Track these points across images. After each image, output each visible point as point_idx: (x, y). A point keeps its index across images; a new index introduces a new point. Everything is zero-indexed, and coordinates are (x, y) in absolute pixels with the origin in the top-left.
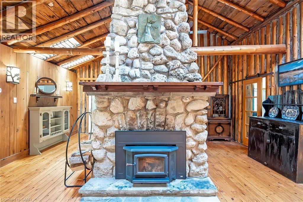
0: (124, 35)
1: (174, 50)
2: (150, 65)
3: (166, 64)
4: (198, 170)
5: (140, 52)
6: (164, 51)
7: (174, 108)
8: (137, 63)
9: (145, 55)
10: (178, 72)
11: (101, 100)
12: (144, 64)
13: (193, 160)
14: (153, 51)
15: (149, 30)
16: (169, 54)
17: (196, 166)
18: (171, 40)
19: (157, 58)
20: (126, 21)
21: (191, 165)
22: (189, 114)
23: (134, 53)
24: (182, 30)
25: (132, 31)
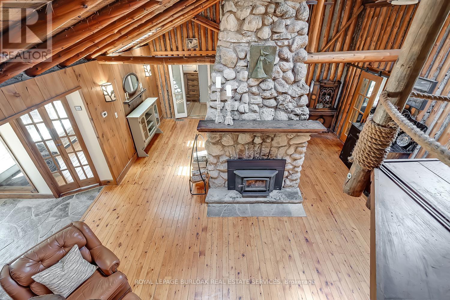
0: (233, 66)
1: (285, 84)
2: (259, 100)
3: (275, 98)
4: (291, 184)
5: (250, 86)
6: (275, 86)
7: (278, 143)
8: (246, 97)
9: (254, 90)
10: (287, 107)
11: (214, 136)
12: (254, 99)
13: (289, 177)
14: (263, 86)
15: (261, 63)
16: (281, 89)
17: (290, 181)
18: (284, 72)
19: (267, 94)
20: (235, 50)
21: (286, 181)
22: (291, 146)
23: (243, 88)
24: (298, 60)
25: (242, 63)
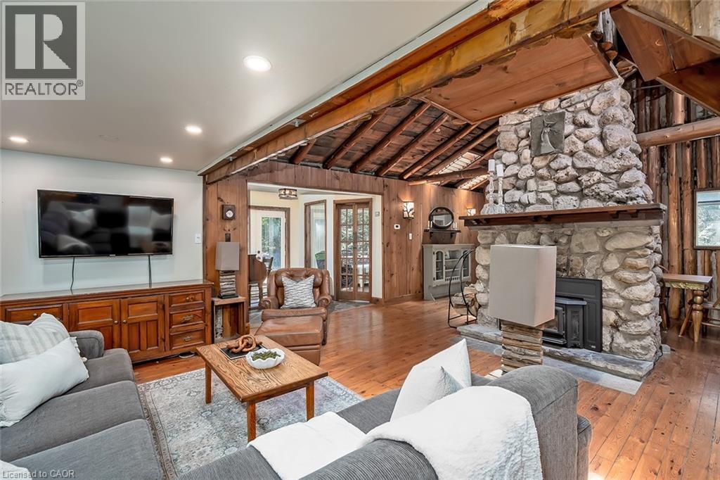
0: (515, 149)
1: (589, 156)
2: (550, 185)
3: (576, 179)
4: (628, 345)
5: (536, 169)
6: (573, 162)
7: (581, 246)
8: (532, 184)
9: (543, 172)
10: (597, 190)
12: (543, 185)
13: (620, 328)
14: (554, 165)
15: (547, 136)
16: (580, 164)
17: (625, 339)
18: (585, 142)
19: (561, 174)
20: (516, 132)
21: (614, 336)
22: (610, 256)
23: (526, 171)
24: (606, 121)
25: (525, 142)
